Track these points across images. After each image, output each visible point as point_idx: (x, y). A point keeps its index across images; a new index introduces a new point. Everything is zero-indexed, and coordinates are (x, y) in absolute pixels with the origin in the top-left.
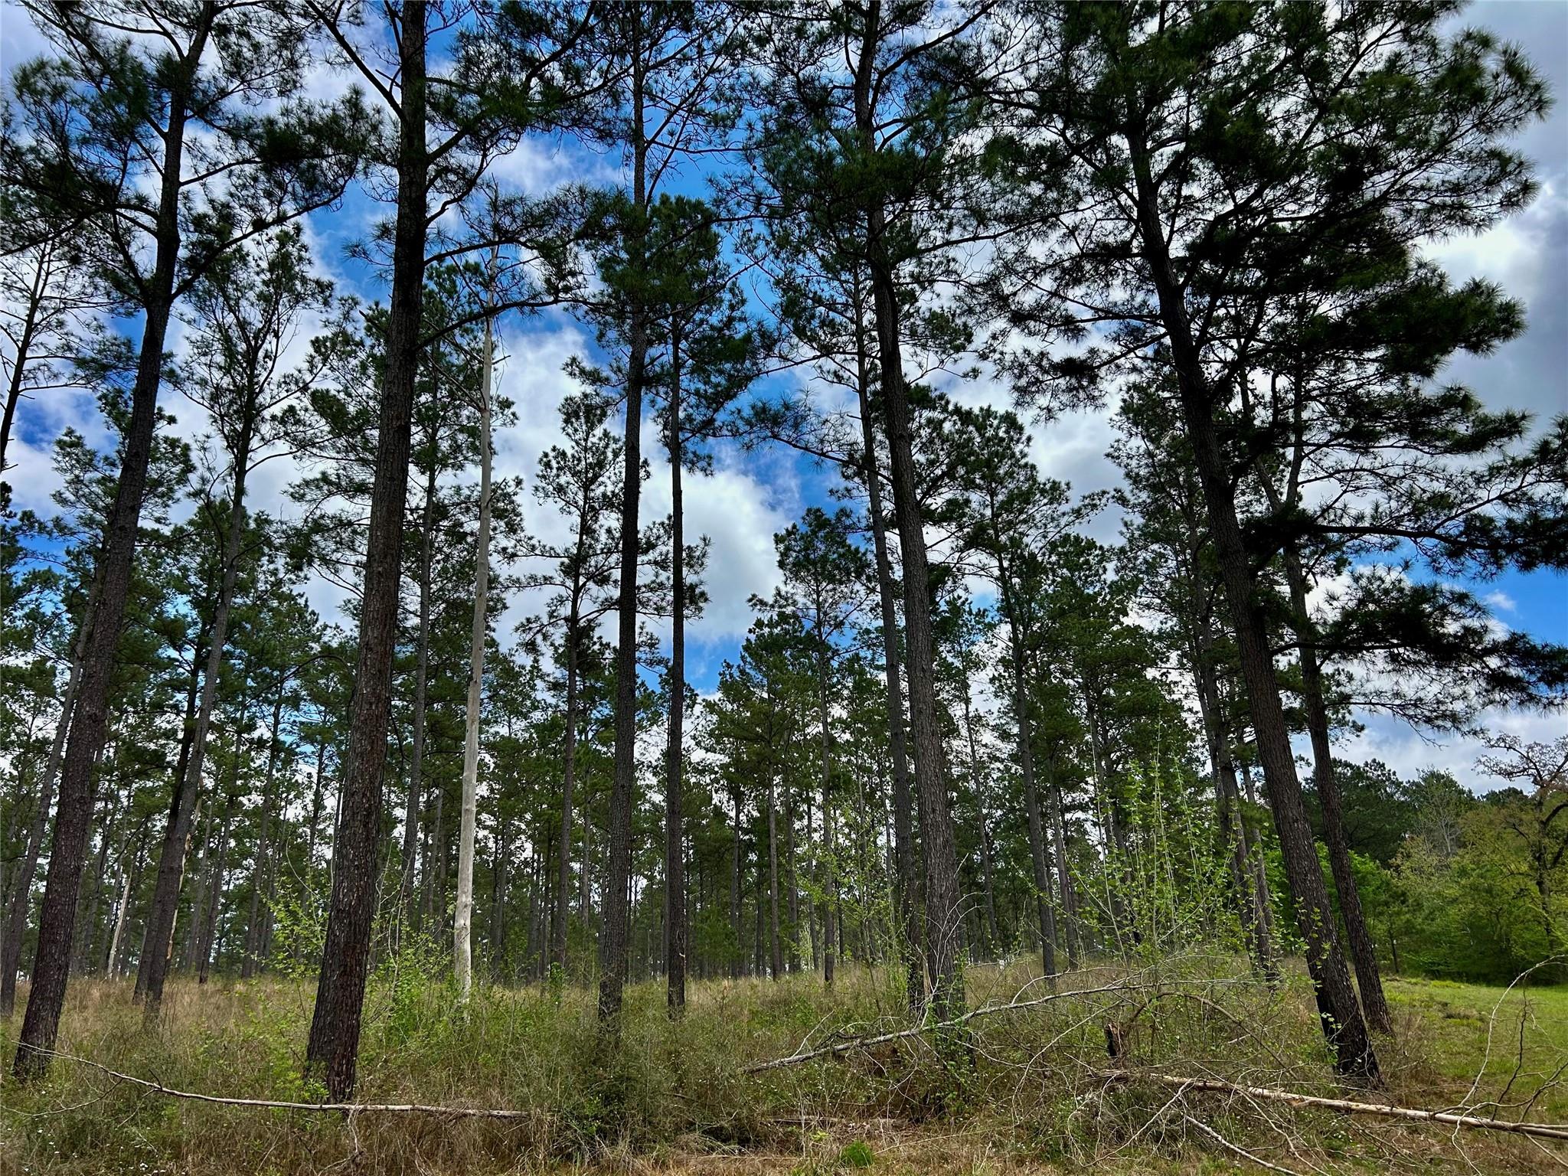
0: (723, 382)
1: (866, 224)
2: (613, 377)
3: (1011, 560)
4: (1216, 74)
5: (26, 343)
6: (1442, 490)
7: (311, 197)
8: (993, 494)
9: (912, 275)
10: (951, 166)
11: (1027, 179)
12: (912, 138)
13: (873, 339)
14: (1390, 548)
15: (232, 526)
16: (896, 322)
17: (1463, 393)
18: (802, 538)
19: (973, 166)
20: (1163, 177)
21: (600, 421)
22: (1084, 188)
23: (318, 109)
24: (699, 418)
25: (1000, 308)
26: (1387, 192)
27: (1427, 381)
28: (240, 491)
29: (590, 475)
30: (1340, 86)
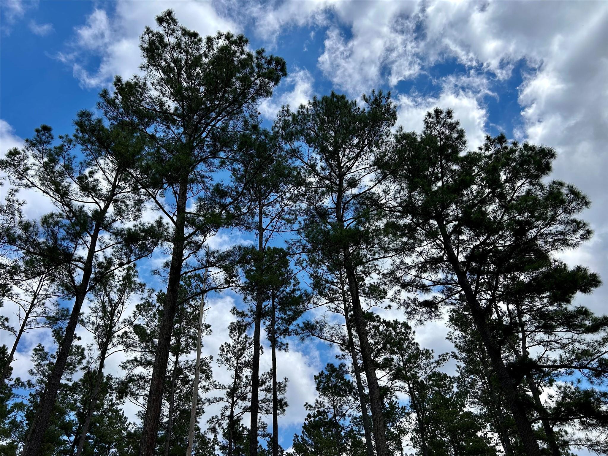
0: (292, 314)
1: (343, 254)
2: (249, 314)
3: (413, 384)
4: (465, 198)
5: (30, 311)
6: (586, 348)
7: (141, 254)
8: (402, 355)
9: (362, 271)
10: (372, 233)
11: (402, 236)
12: (358, 224)
13: (349, 295)
14: (570, 374)
15: (97, 381)
16: (357, 289)
17: (584, 309)
18: (325, 377)
19: (380, 233)
20: (451, 233)
21: (244, 331)
22: (423, 238)
23: (147, 224)
24: (282, 328)
25: (397, 282)
26: (536, 235)
27: (568, 305)
28: (102, 366)
29: (239, 354)
30: (511, 200)
